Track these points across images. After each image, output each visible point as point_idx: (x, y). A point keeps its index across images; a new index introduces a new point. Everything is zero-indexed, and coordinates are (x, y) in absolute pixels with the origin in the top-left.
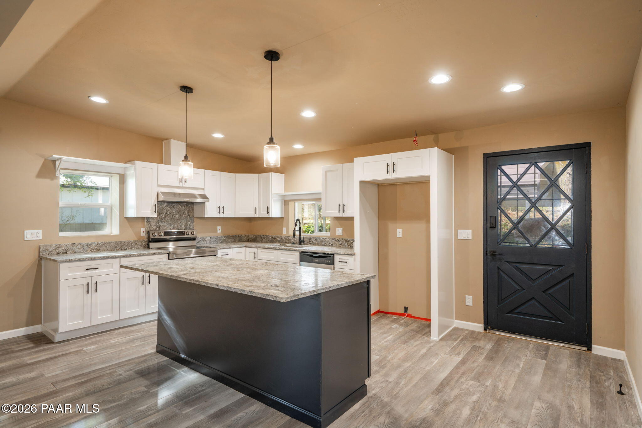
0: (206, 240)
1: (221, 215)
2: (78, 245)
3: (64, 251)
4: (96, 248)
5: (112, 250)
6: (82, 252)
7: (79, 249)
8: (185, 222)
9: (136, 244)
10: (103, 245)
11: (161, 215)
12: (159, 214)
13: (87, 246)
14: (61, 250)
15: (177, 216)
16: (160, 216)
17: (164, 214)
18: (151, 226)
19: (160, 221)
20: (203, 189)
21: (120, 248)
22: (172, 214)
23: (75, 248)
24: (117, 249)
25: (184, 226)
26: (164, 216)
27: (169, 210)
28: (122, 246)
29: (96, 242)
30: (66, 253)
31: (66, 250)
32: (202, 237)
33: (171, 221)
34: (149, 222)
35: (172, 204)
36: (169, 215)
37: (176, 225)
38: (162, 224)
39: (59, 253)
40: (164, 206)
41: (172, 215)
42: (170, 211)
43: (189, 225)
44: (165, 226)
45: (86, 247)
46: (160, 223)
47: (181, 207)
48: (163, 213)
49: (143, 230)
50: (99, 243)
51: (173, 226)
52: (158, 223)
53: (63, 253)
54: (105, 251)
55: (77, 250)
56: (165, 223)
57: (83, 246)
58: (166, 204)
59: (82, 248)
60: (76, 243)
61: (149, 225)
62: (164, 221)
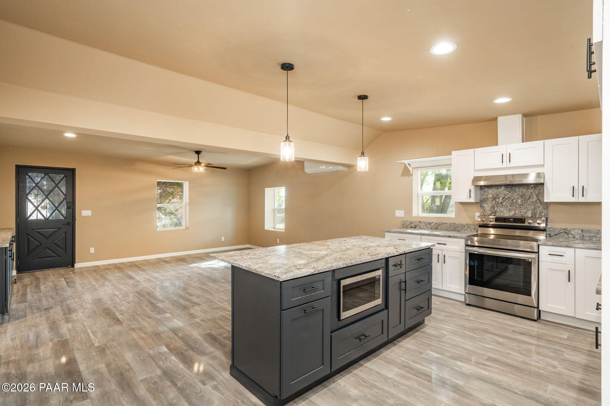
0: (573, 233)
2: (422, 223)
3: (415, 226)
4: (435, 226)
5: (447, 230)
6: (425, 228)
7: (423, 226)
8: (533, 208)
9: (469, 227)
10: (440, 225)
11: (497, 200)
12: (495, 199)
13: (429, 224)
14: (412, 225)
15: (519, 201)
16: (496, 201)
17: (501, 198)
18: (485, 210)
19: (495, 206)
20: (542, 166)
21: (454, 229)
22: (513, 198)
23: (421, 224)
24: (451, 230)
25: (530, 213)
26: (500, 201)
27: (507, 194)
28: (456, 228)
29: (435, 222)
30: (416, 227)
31: (416, 226)
32: (565, 228)
33: (510, 206)
34: (482, 207)
35: (511, 187)
36: (508, 200)
37: (517, 211)
38: (498, 210)
39: (411, 227)
40: (502, 190)
41: (512, 200)
42: (509, 195)
43: (539, 212)
44: (502, 212)
45: (428, 226)
46: (496, 208)
47: (525, 190)
48: (500, 198)
49: (478, 214)
50: (437, 223)
51: (513, 211)
52: (494, 208)
53: (414, 228)
54: (441, 230)
55: (422, 227)
56: (503, 209)
57: (426, 224)
58: (503, 188)
59: (425, 225)
60: (422, 222)
61: (483, 210)
62: (501, 207)
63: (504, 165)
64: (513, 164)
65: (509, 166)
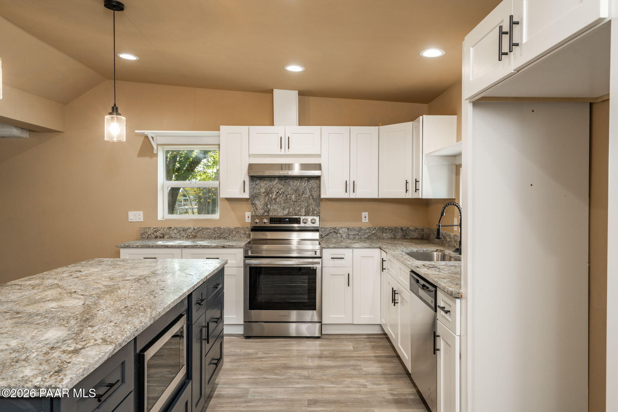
0: (341, 232)
1: (353, 196)
2: (174, 230)
3: (161, 235)
4: (193, 233)
5: (210, 238)
6: (178, 237)
7: (175, 233)
8: (306, 205)
9: (238, 232)
10: (200, 231)
11: (271, 196)
12: (268, 194)
13: (183, 231)
14: (158, 234)
15: (293, 197)
16: (269, 196)
17: (275, 193)
18: (256, 209)
19: (269, 203)
20: (319, 156)
21: (218, 236)
22: (287, 193)
23: (171, 232)
24: (215, 237)
25: (304, 211)
26: (274, 197)
27: (281, 188)
28: (221, 234)
29: (192, 228)
30: (163, 237)
31: (163, 234)
32: (334, 227)
33: (285, 203)
34: (253, 204)
35: (285, 180)
36: (282, 196)
37: (291, 209)
38: (272, 208)
39: (156, 237)
40: (275, 183)
41: (286, 196)
42: (283, 189)
43: (311, 209)
44: (275, 210)
45: (183, 234)
46: (269, 206)
47: (299, 183)
48: (273, 193)
49: (248, 214)
50: (196, 228)
51: (287, 210)
52: (267, 206)
53: (160, 237)
54: (202, 238)
55: (173, 235)
56: (276, 206)
57: (179, 231)
58: (276, 181)
59: (178, 233)
60: (173, 227)
61: (255, 208)
62: (274, 204)
63: (283, 152)
64: (291, 152)
65: (287, 153)
